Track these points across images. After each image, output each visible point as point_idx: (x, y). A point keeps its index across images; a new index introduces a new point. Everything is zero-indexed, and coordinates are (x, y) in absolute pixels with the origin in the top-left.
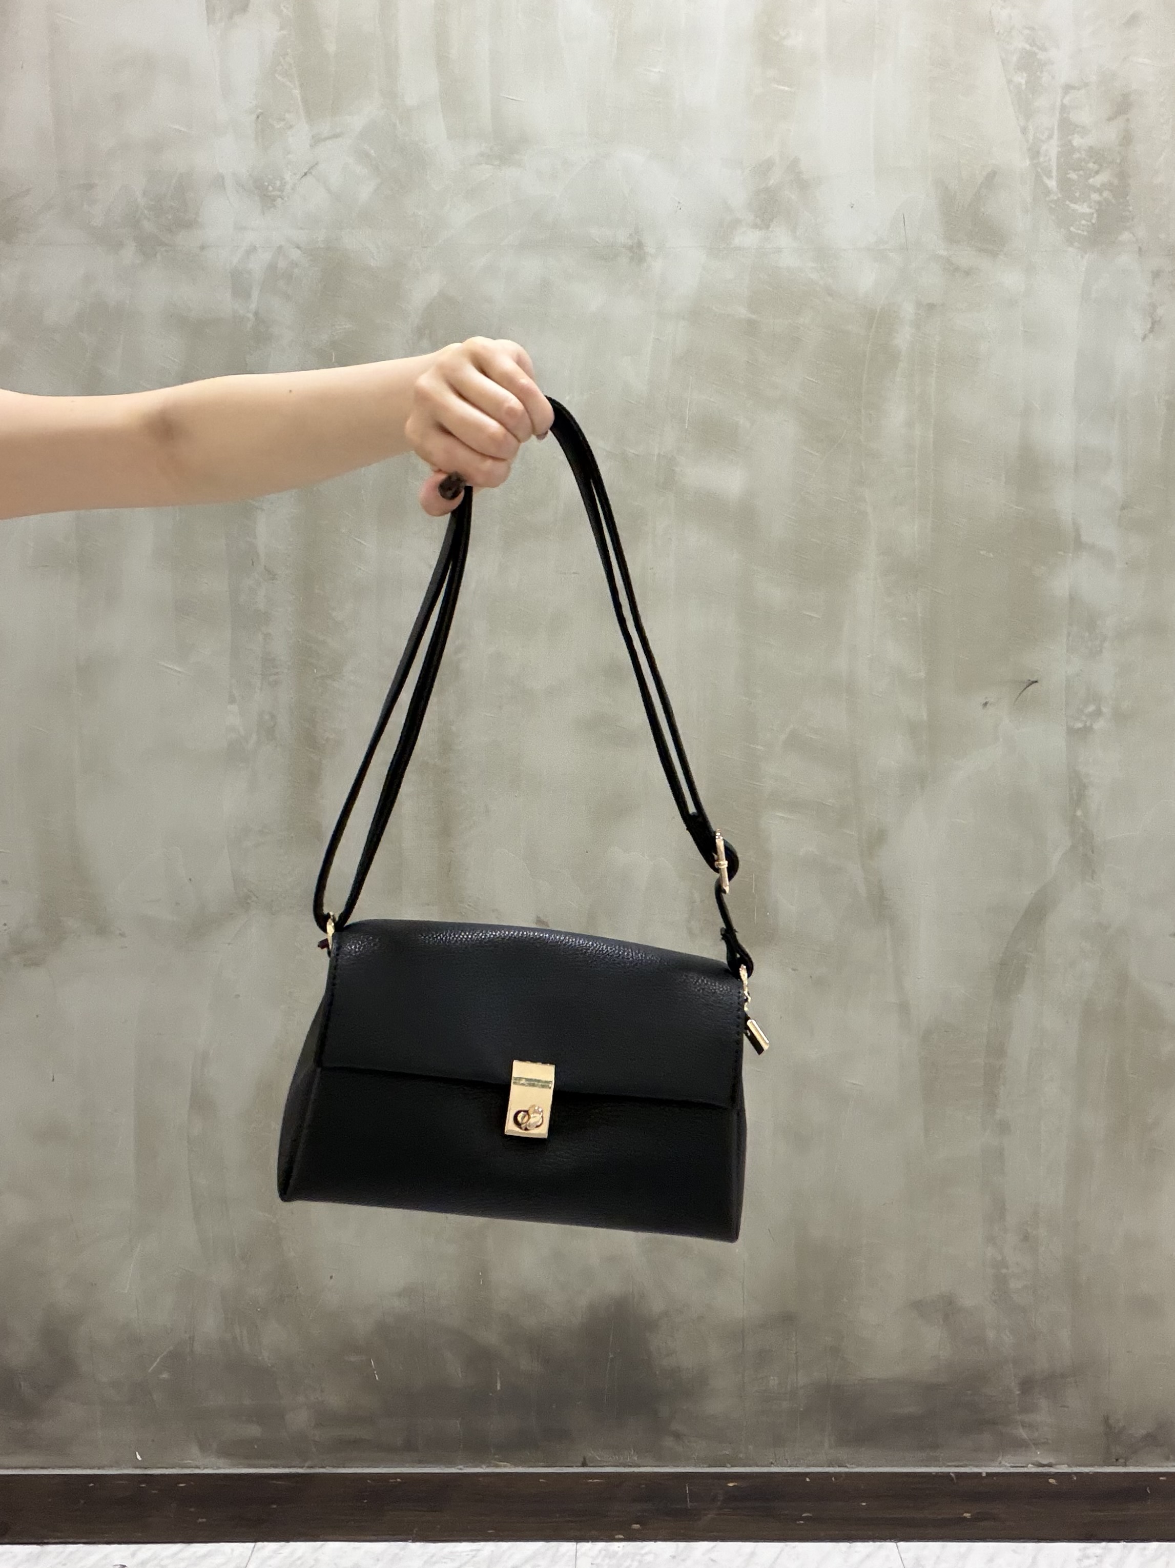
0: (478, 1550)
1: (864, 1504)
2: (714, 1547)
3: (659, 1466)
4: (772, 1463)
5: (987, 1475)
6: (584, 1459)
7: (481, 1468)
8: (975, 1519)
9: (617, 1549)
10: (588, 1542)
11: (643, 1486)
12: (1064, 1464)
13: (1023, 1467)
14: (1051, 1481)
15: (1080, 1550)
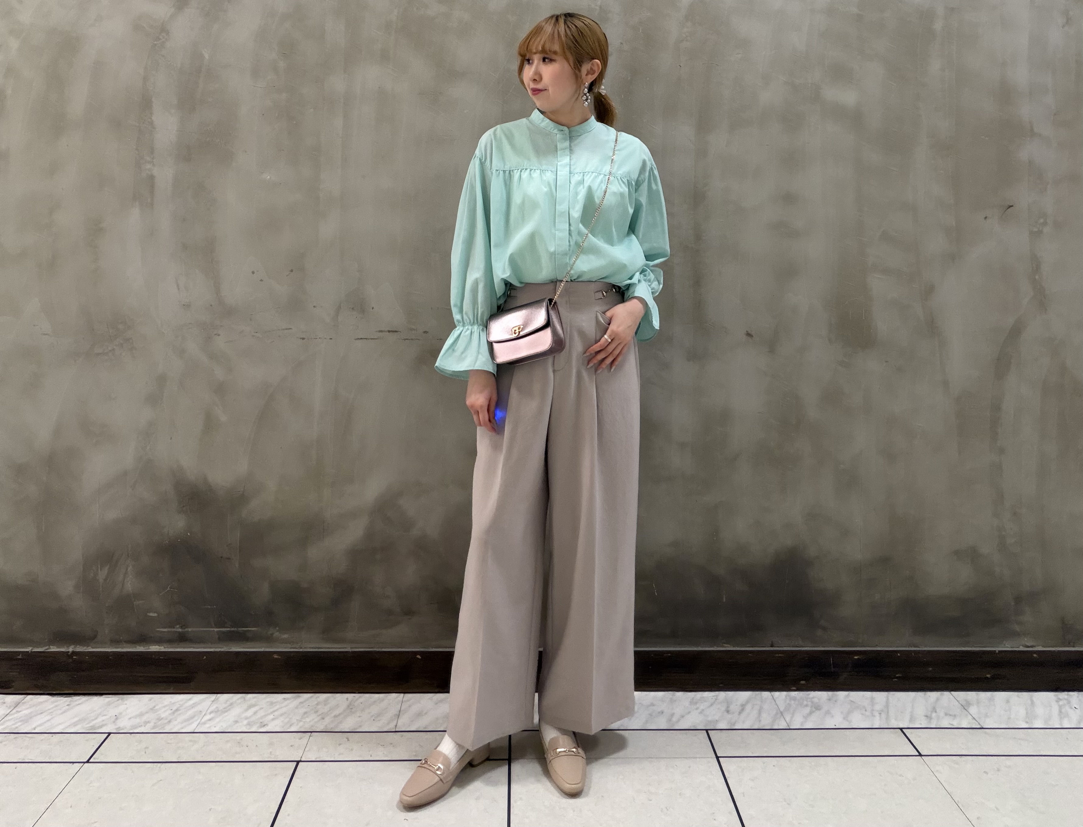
0: (716, 696)
1: (931, 669)
2: (849, 694)
3: (814, 647)
4: (877, 645)
5: (998, 654)
6: (772, 642)
7: (715, 648)
8: (993, 678)
9: (794, 695)
10: (776, 691)
11: (807, 658)
12: (1040, 646)
13: (1018, 648)
14: (1035, 655)
15: (1054, 695)
